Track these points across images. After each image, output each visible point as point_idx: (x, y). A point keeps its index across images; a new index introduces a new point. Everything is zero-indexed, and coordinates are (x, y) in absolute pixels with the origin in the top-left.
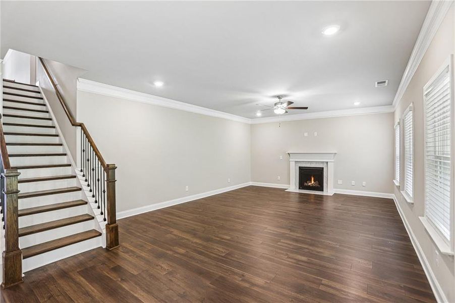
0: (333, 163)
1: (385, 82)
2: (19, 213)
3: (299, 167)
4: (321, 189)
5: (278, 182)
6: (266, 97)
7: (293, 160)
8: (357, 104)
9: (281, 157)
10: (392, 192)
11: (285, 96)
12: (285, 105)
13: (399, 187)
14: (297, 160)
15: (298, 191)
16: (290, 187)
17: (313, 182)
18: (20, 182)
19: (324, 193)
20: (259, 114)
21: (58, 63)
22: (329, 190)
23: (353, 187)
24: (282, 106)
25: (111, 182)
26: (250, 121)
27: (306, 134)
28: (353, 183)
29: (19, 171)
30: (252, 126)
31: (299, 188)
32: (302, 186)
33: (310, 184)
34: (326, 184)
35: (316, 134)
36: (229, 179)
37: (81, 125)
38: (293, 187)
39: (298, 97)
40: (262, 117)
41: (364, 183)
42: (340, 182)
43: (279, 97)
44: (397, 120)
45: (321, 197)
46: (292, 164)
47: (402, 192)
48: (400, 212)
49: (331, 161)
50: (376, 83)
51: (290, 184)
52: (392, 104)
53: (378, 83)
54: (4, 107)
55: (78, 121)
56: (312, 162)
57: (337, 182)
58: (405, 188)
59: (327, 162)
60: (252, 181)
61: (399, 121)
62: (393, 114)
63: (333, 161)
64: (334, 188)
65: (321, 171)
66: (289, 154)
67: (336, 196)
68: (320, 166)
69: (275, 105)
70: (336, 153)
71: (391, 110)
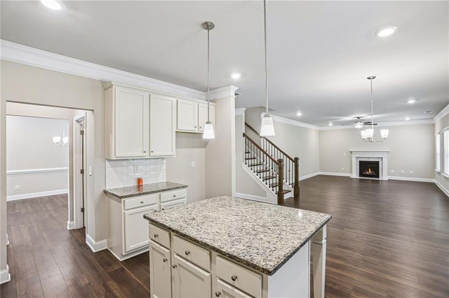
0: (386, 158)
1: (431, 111)
3: (360, 161)
4: (379, 177)
5: (343, 172)
6: (349, 118)
7: (354, 157)
10: (434, 178)
11: (363, 117)
12: (363, 123)
13: (439, 173)
14: (357, 156)
15: (358, 177)
16: (352, 175)
17: (370, 172)
19: (380, 179)
20: (330, 124)
22: (384, 176)
23: (402, 175)
24: (360, 123)
26: (319, 128)
28: (403, 172)
30: (321, 131)
31: (360, 176)
32: (361, 174)
33: (368, 173)
34: (381, 173)
36: (310, 169)
37: (264, 138)
38: (355, 174)
40: (333, 126)
41: (411, 172)
42: (392, 171)
43: (359, 118)
45: (378, 181)
46: (354, 159)
49: (385, 156)
50: (425, 112)
51: (352, 173)
52: (432, 119)
53: (427, 112)
56: (371, 157)
57: (390, 171)
58: (445, 172)
59: (382, 158)
60: (320, 172)
61: (439, 132)
62: (434, 125)
63: (387, 156)
64: (388, 175)
65: (377, 163)
66: (351, 152)
67: (389, 181)
68: (377, 160)
69: (356, 122)
70: (388, 152)
71: (433, 122)
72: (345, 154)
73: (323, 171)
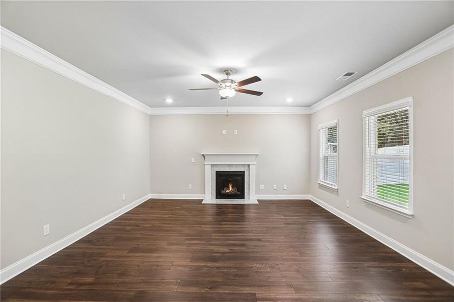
0: (254, 166)
3: (216, 172)
4: (242, 196)
5: (190, 191)
7: (208, 163)
9: (193, 159)
14: (213, 163)
15: (215, 201)
16: (205, 197)
17: (231, 189)
19: (245, 201)
20: (169, 100)
22: (252, 197)
23: (274, 192)
27: (224, 132)
28: (275, 186)
30: (152, 117)
31: (217, 199)
32: (219, 195)
33: (227, 191)
34: (248, 191)
35: (236, 132)
38: (209, 197)
41: (285, 187)
42: (262, 187)
46: (208, 169)
49: (252, 163)
51: (205, 194)
52: (309, 106)
56: (230, 165)
57: (259, 187)
59: (249, 165)
60: (151, 193)
62: (309, 116)
63: (255, 163)
64: (256, 193)
65: (241, 175)
66: (203, 155)
68: (241, 169)
70: (258, 155)
72: (193, 160)
73: (157, 193)
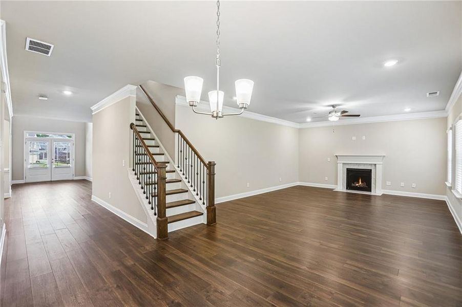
0: (381, 165)
1: (436, 93)
2: (166, 193)
3: (347, 169)
4: (369, 190)
5: (326, 182)
6: (321, 107)
7: (340, 162)
8: (408, 110)
10: (445, 194)
11: (339, 105)
12: (339, 114)
13: (450, 188)
14: (344, 162)
15: (345, 190)
16: (337, 187)
17: (360, 183)
18: (167, 172)
19: (372, 193)
20: (309, 120)
21: (154, 82)
22: (378, 190)
23: (402, 188)
24: (336, 114)
25: (211, 175)
26: (298, 126)
27: (354, 138)
28: (402, 184)
29: (166, 164)
30: (300, 130)
31: (347, 189)
32: (349, 186)
33: (357, 185)
34: (374, 186)
35: (364, 138)
36: (280, 179)
37: (179, 132)
38: (340, 186)
39: (351, 106)
40: (311, 122)
41: (414, 185)
42: (388, 183)
43: (333, 106)
44: (450, 126)
45: (370, 196)
46: (340, 166)
47: (452, 191)
48: (452, 210)
49: (379, 163)
50: (428, 94)
51: (337, 185)
52: (444, 109)
53: (430, 94)
54: (136, 120)
55: (176, 128)
56: (360, 164)
57: (386, 183)
58: (456, 187)
59: (376, 164)
60: (299, 181)
61: (451, 126)
62: (446, 119)
63: (381, 163)
64: (382, 188)
65: (369, 172)
66: (336, 156)
67: (384, 196)
68: (368, 168)
69: (330, 113)
70: (384, 156)
71: (444, 115)
72: (329, 159)
73: (303, 182)
